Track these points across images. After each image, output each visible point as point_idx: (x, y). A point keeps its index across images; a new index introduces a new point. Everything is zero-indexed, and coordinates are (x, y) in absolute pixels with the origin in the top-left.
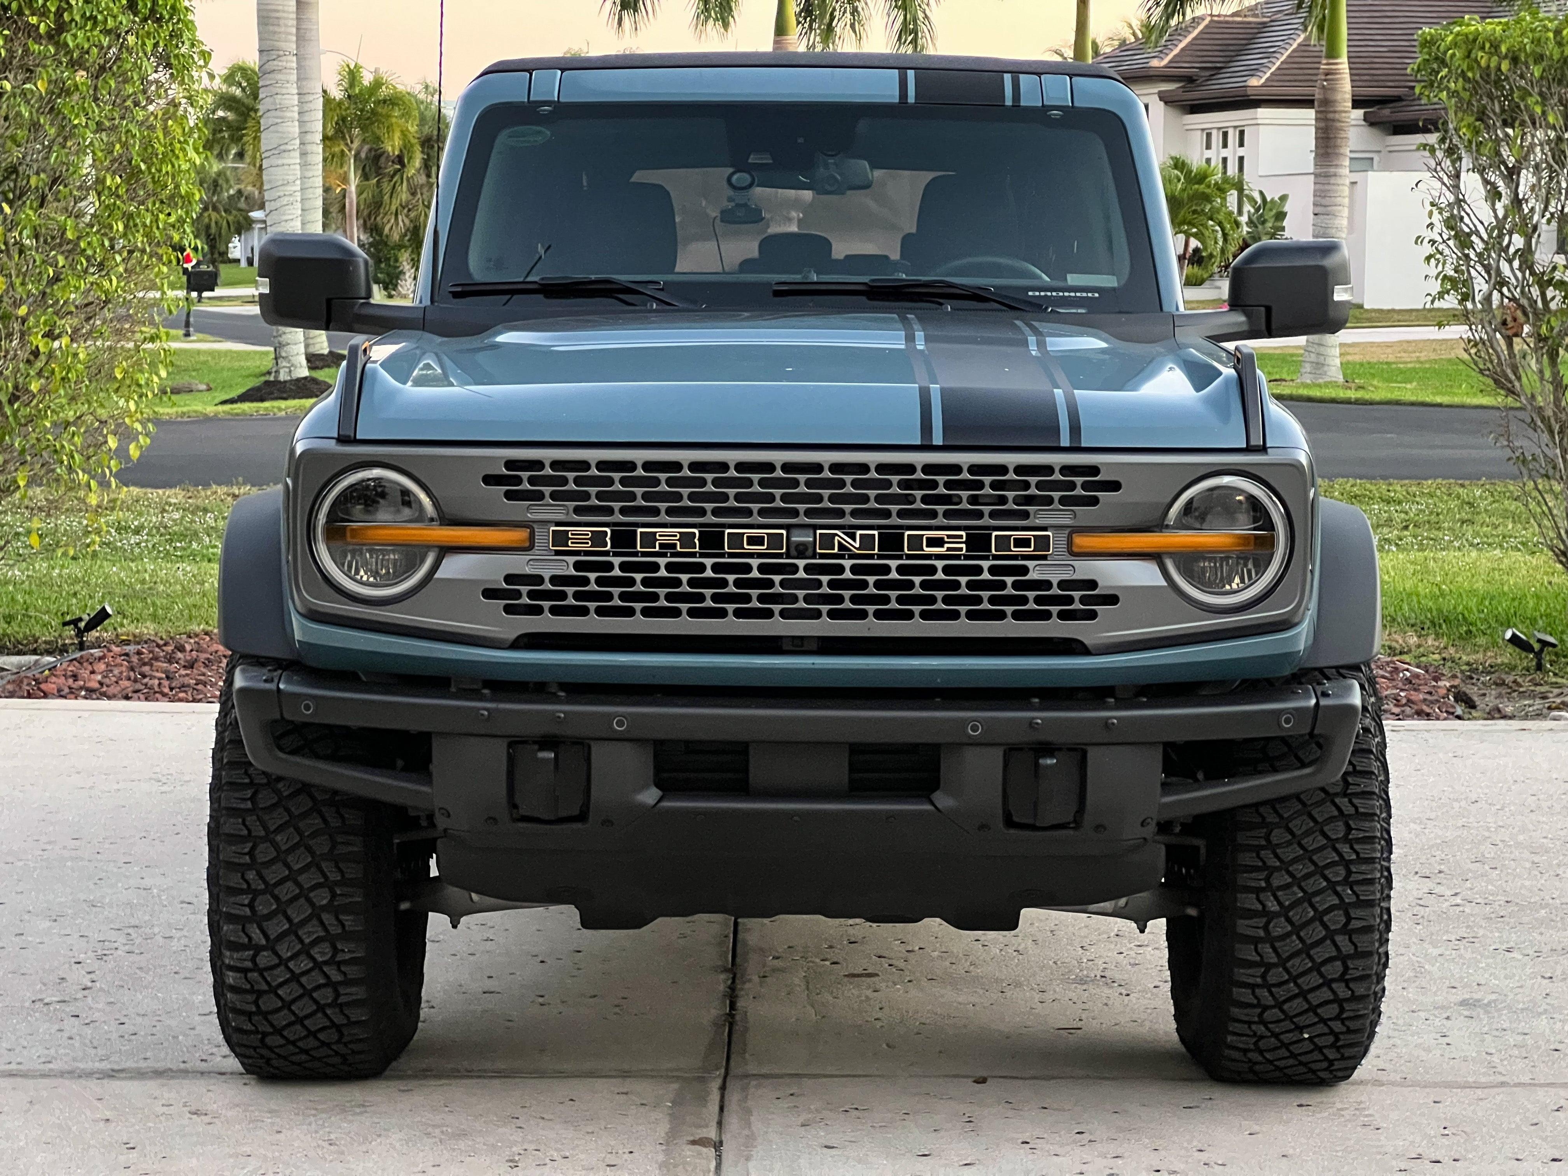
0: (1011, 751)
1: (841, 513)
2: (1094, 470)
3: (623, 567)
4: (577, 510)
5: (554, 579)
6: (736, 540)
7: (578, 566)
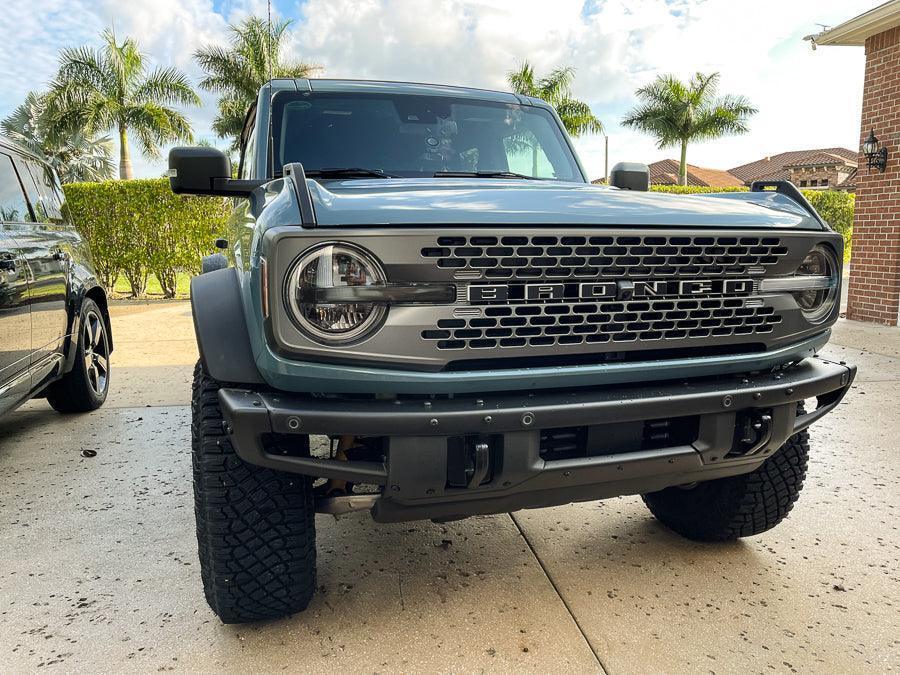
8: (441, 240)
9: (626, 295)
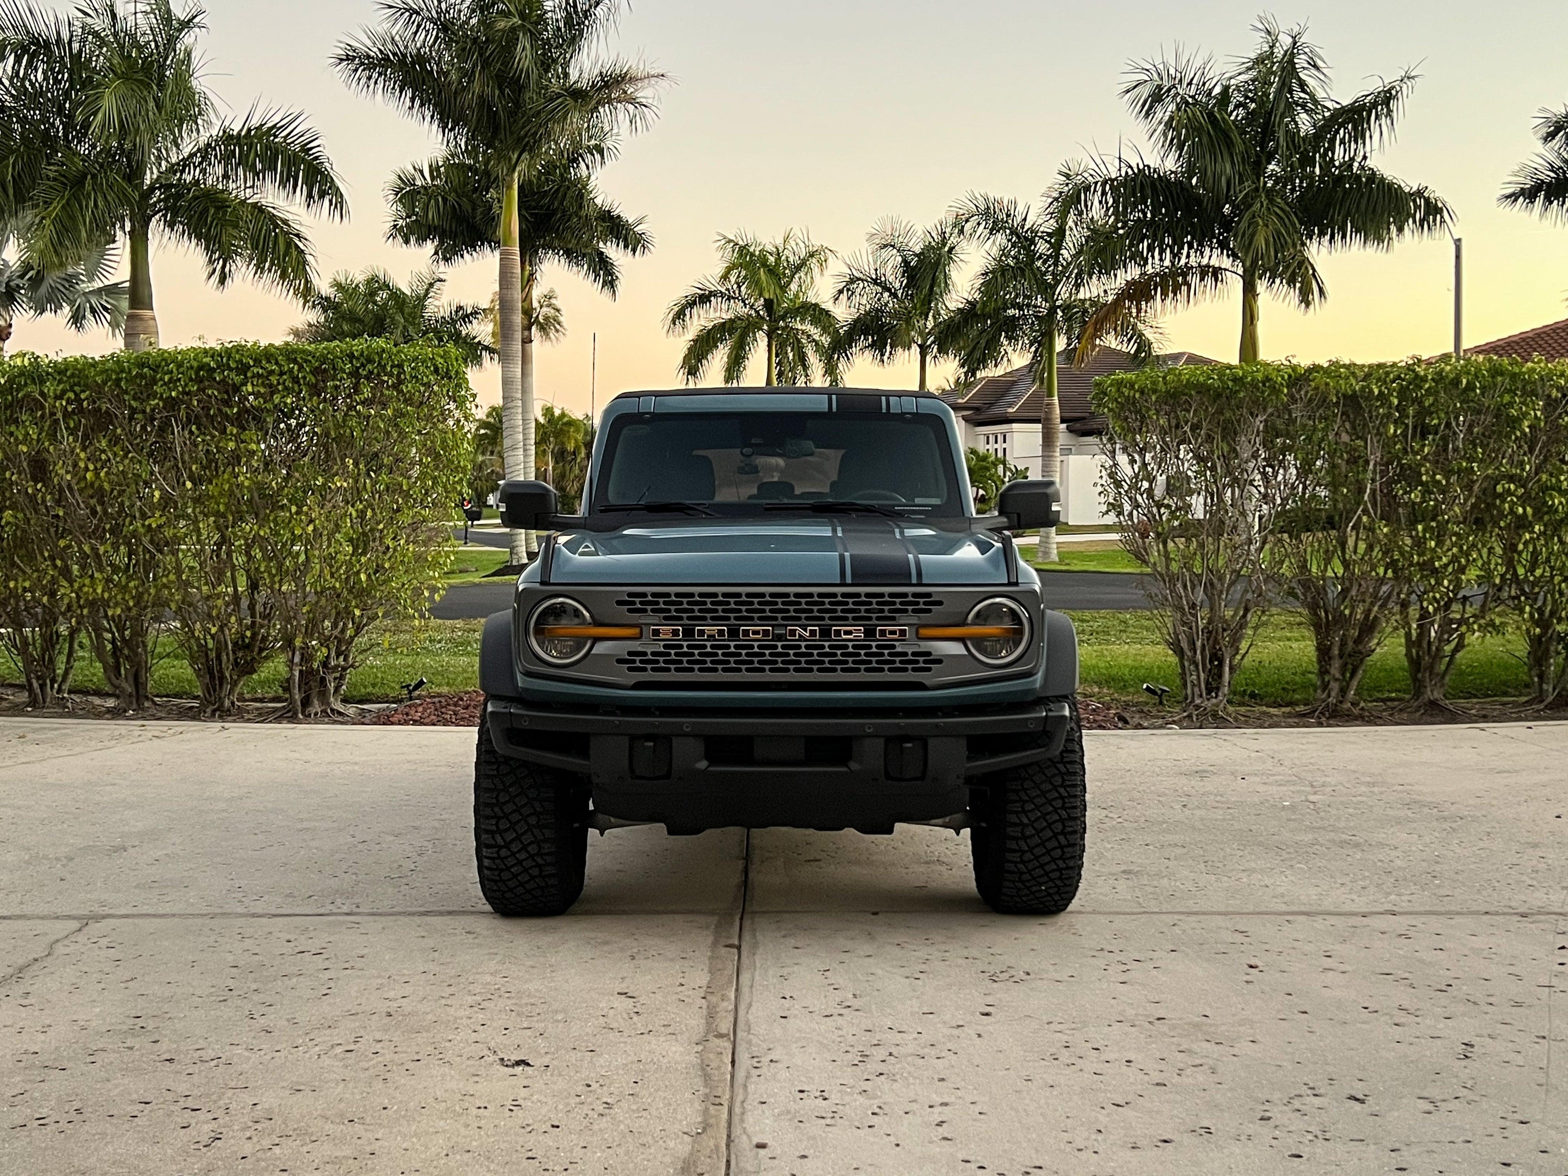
0: (888, 740)
1: (799, 619)
2: (929, 595)
3: (689, 647)
4: (665, 618)
5: (654, 654)
6: (746, 633)
7: (665, 646)
8: (630, 595)
9: (780, 638)
